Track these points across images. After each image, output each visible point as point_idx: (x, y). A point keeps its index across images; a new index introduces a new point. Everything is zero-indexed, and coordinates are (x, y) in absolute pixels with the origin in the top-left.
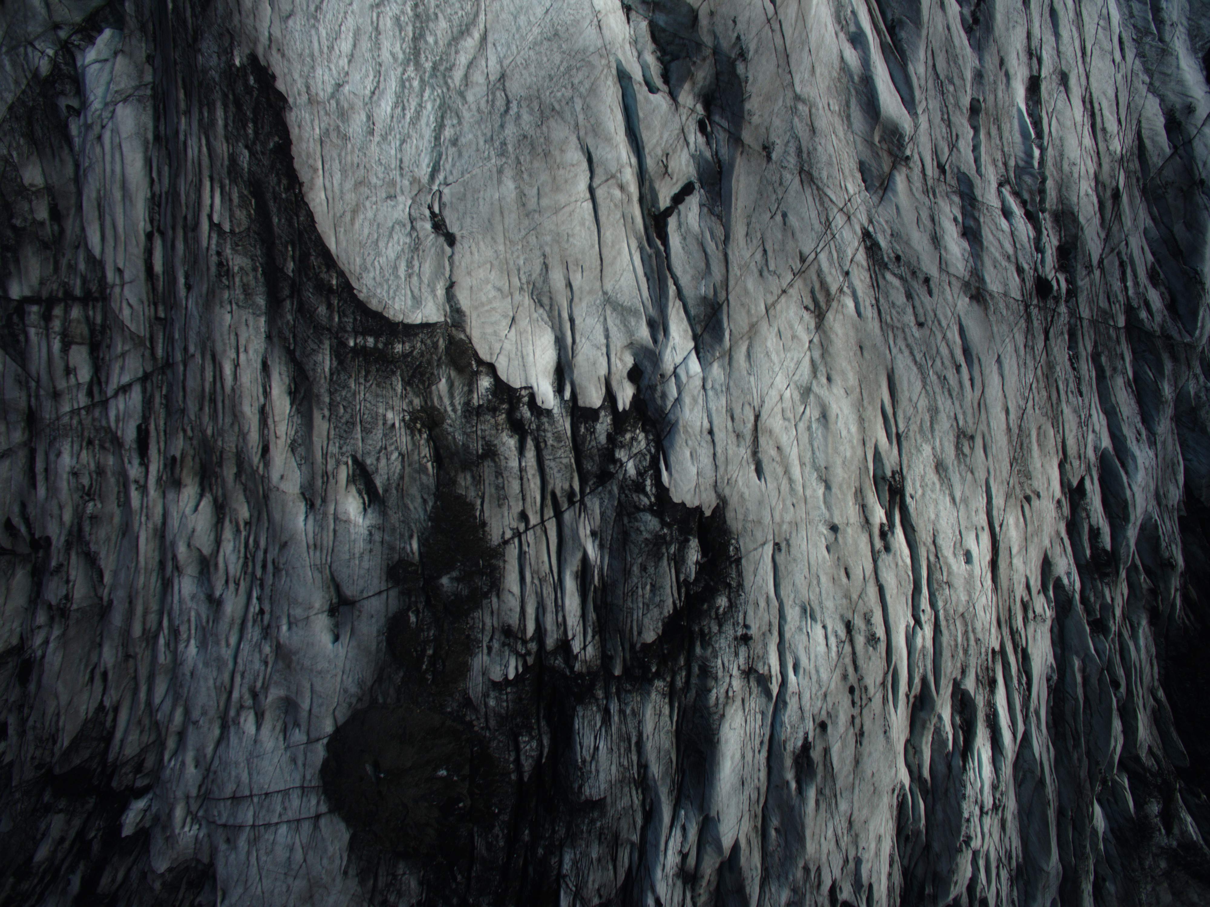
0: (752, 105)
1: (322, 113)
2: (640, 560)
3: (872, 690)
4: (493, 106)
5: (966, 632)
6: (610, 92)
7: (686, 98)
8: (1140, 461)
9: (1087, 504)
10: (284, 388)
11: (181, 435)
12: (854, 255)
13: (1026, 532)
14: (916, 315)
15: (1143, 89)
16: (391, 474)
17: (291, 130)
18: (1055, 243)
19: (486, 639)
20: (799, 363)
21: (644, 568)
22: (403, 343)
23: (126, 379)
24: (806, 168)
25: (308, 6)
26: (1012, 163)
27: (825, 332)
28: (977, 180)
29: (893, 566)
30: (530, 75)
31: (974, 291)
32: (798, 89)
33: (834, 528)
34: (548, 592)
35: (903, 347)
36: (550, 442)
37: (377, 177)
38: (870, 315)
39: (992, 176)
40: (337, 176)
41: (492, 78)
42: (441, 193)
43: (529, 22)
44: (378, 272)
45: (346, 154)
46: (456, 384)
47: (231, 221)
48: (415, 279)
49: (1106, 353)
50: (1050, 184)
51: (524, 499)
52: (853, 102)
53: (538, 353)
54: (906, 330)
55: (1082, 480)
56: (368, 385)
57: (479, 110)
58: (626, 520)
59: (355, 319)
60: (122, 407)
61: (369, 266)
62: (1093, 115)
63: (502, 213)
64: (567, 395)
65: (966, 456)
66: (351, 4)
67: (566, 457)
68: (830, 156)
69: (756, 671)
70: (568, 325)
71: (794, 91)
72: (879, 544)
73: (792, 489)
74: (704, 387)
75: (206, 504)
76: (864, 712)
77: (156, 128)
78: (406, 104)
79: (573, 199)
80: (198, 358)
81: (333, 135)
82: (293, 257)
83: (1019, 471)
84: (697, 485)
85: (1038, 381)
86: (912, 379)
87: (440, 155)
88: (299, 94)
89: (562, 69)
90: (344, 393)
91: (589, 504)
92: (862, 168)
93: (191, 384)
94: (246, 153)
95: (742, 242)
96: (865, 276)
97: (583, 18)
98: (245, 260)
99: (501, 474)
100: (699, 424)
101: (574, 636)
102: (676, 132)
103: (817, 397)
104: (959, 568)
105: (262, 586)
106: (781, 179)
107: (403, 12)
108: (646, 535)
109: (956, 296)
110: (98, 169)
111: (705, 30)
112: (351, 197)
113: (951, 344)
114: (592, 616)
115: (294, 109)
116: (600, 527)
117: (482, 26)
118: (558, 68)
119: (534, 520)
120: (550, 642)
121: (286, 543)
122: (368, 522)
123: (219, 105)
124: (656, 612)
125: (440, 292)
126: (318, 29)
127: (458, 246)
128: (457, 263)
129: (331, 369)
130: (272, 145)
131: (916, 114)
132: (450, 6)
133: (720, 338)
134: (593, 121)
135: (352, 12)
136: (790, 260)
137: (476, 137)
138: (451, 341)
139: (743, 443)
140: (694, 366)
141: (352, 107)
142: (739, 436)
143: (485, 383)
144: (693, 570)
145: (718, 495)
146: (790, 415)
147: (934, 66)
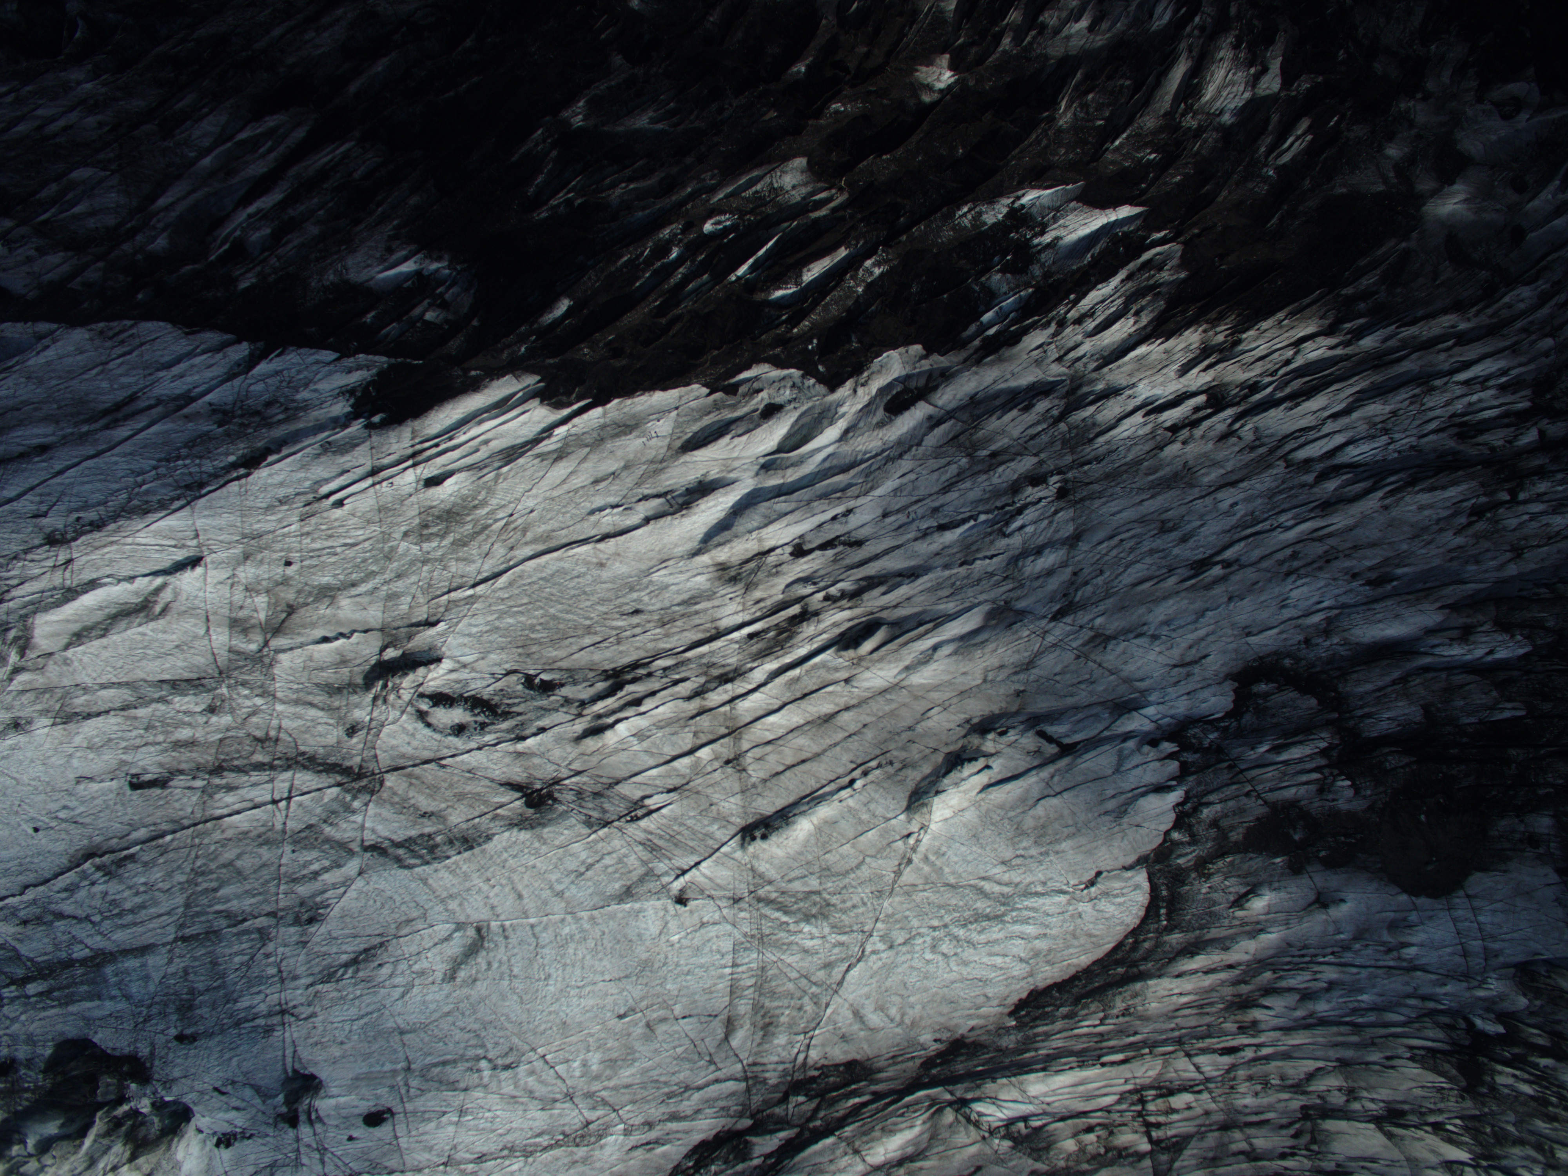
0: (995, 708)
1: (1037, 967)
2: (1269, 719)
3: (1326, 547)
4: (1021, 865)
5: (1280, 492)
6: (998, 795)
7: (989, 746)
8: (1147, 394)
9: (1180, 421)
10: (1191, 961)
12: (1069, 625)
13: (1210, 466)
14: (1097, 576)
15: (921, 449)
16: (1237, 883)
17: (1048, 984)
18: (1030, 490)
19: (1328, 804)
20: (1138, 646)
21: (1273, 716)
22: (1161, 890)
23: (1192, 1068)
24: (1025, 667)
25: (980, 986)
26: (989, 530)
27: (1118, 634)
28: (1009, 554)
29: (1248, 555)
30: (1000, 846)
31: (1075, 541)
32: (979, 681)
33: (1230, 599)
34: (1291, 769)
35: (1117, 581)
36: (1203, 786)
37: (1070, 926)
38: (1103, 607)
39: (1002, 543)
41: (1005, 869)
42: (1073, 886)
43: (970, 853)
44: (1124, 914)
45: (1059, 948)
46: (1179, 853)
47: (1097, 1012)
48: (1124, 891)
49: (1086, 434)
50: (999, 504)
51: (1238, 796)
53: (1153, 806)
54: (1107, 581)
55: (1167, 429)
56: (1188, 908)
57: (1024, 873)
58: (1245, 733)
59: (1151, 923)
61: (1120, 921)
62: (952, 484)
63: (1081, 847)
64: (1175, 782)
65: (1174, 524)
66: (975, 961)
67: (1208, 775)
68: (1013, 652)
69: (1325, 628)
70: (1136, 791)
71: (981, 683)
72: (1235, 567)
73: (1212, 633)
74: (1162, 703)
76: (1340, 550)
77: (1037, 1071)
78: (1027, 917)
79: (1065, 804)
80: (1177, 1020)
81: (1049, 958)
82: (1116, 969)
83: (1175, 482)
84: (1221, 695)
85: (1119, 483)
86: (1135, 571)
87: (1053, 891)
88: (1028, 983)
89: (993, 828)
90: (1194, 922)
91: (1235, 755)
93: (1192, 1022)
94: (1061, 1009)
95: (1077, 698)
96: (1080, 614)
98: (1117, 1000)
99: (1226, 814)
100: (1185, 702)
101: (1317, 747)
103: (1155, 630)
104: (1242, 510)
106: (1035, 681)
107: (975, 930)
108: (1254, 719)
109: (1080, 552)
110: (1067, 1102)
111: (956, 746)
112: (1082, 940)
113: (1109, 549)
114: (1302, 738)
115: (1036, 984)
116: (1249, 747)
117: (977, 881)
118: (993, 830)
119: (1248, 787)
120: (1323, 762)
121: (1286, 944)
122: (1268, 892)
123: (1035, 1031)
124: (1298, 702)
125: (1129, 874)
126: (991, 979)
127: (1103, 868)
128: (1112, 867)
129: (1180, 933)
131: (975, 603)
132: (968, 902)
133: (1132, 699)
135: (980, 960)
136: (1081, 666)
137: (1040, 871)
138: (1157, 861)
139: (1191, 672)
140: (1150, 711)
141: (1032, 950)
142: (1188, 675)
143: (1176, 835)
144: (1271, 685)
145: (1225, 680)
146: (1169, 645)
147: (947, 597)
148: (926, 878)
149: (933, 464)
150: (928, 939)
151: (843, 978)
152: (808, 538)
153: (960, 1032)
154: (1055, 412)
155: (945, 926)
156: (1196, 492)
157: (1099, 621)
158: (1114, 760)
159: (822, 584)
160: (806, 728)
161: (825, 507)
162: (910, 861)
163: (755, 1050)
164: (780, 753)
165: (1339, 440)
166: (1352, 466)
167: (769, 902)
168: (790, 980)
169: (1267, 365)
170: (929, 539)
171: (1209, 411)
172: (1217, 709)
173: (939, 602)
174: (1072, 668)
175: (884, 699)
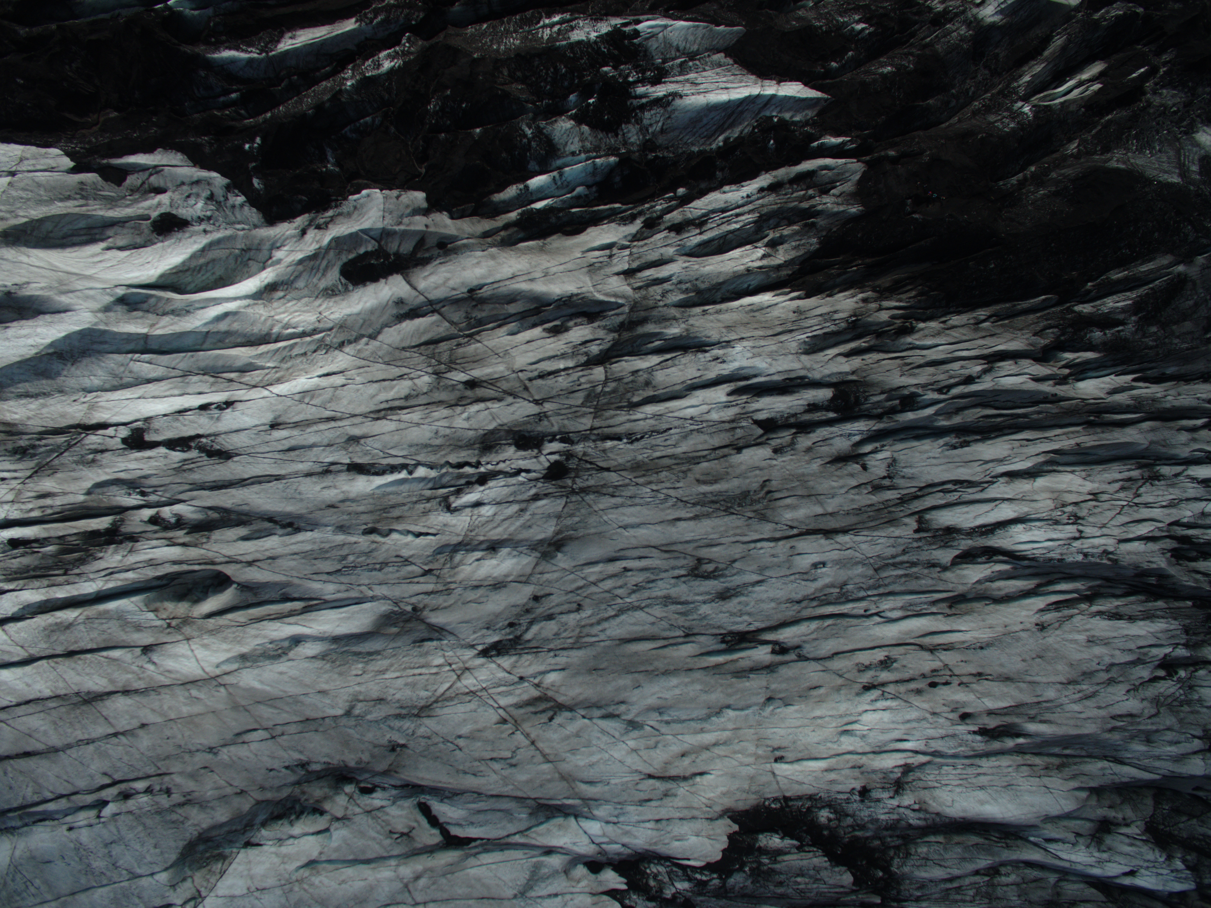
0: (351, 759)
2: (772, 887)
3: (937, 664)
5: (895, 565)
7: (339, 805)
8: (745, 363)
9: (782, 416)
12: (505, 670)
13: (802, 497)
14: (570, 612)
15: (374, 345)
18: (512, 451)
20: (603, 731)
21: (781, 884)
24: (416, 711)
26: (428, 493)
27: (576, 705)
28: (443, 539)
29: (815, 643)
31: (552, 548)
32: (340, 712)
33: (769, 701)
35: (600, 628)
38: (566, 659)
39: (440, 518)
49: (629, 394)
50: (453, 459)
52: (355, 649)
54: (583, 623)
55: (757, 422)
58: (731, 894)
62: (391, 409)
65: (717, 568)
68: (406, 684)
69: (899, 778)
71: (342, 716)
72: (792, 656)
73: (725, 743)
74: (614, 824)
76: (957, 673)
83: (740, 505)
84: (709, 837)
85: (650, 483)
86: (633, 620)
92: (419, 641)
95: (481, 780)
96: (527, 659)
100: (650, 832)
102: (370, 820)
103: (638, 715)
104: (828, 575)
106: (424, 737)
108: (749, 883)
109: (555, 568)
111: (277, 794)
113: (602, 577)
124: (824, 873)
131: (372, 596)
133: (570, 806)
136: (503, 736)
139: (673, 791)
140: (594, 827)
142: (666, 795)
144: (788, 842)
145: (721, 816)
146: (652, 742)
147: (328, 573)
149: (379, 371)
152: (156, 424)
154: (594, 349)
156: (767, 529)
157: (552, 678)
158: (523, 877)
159: (153, 498)
160: (51, 704)
161: (204, 388)
165: (1006, 512)
166: (1012, 556)
169: (940, 375)
170: (329, 480)
171: (831, 415)
172: (695, 856)
173: (315, 577)
174: (488, 734)
175: (187, 694)
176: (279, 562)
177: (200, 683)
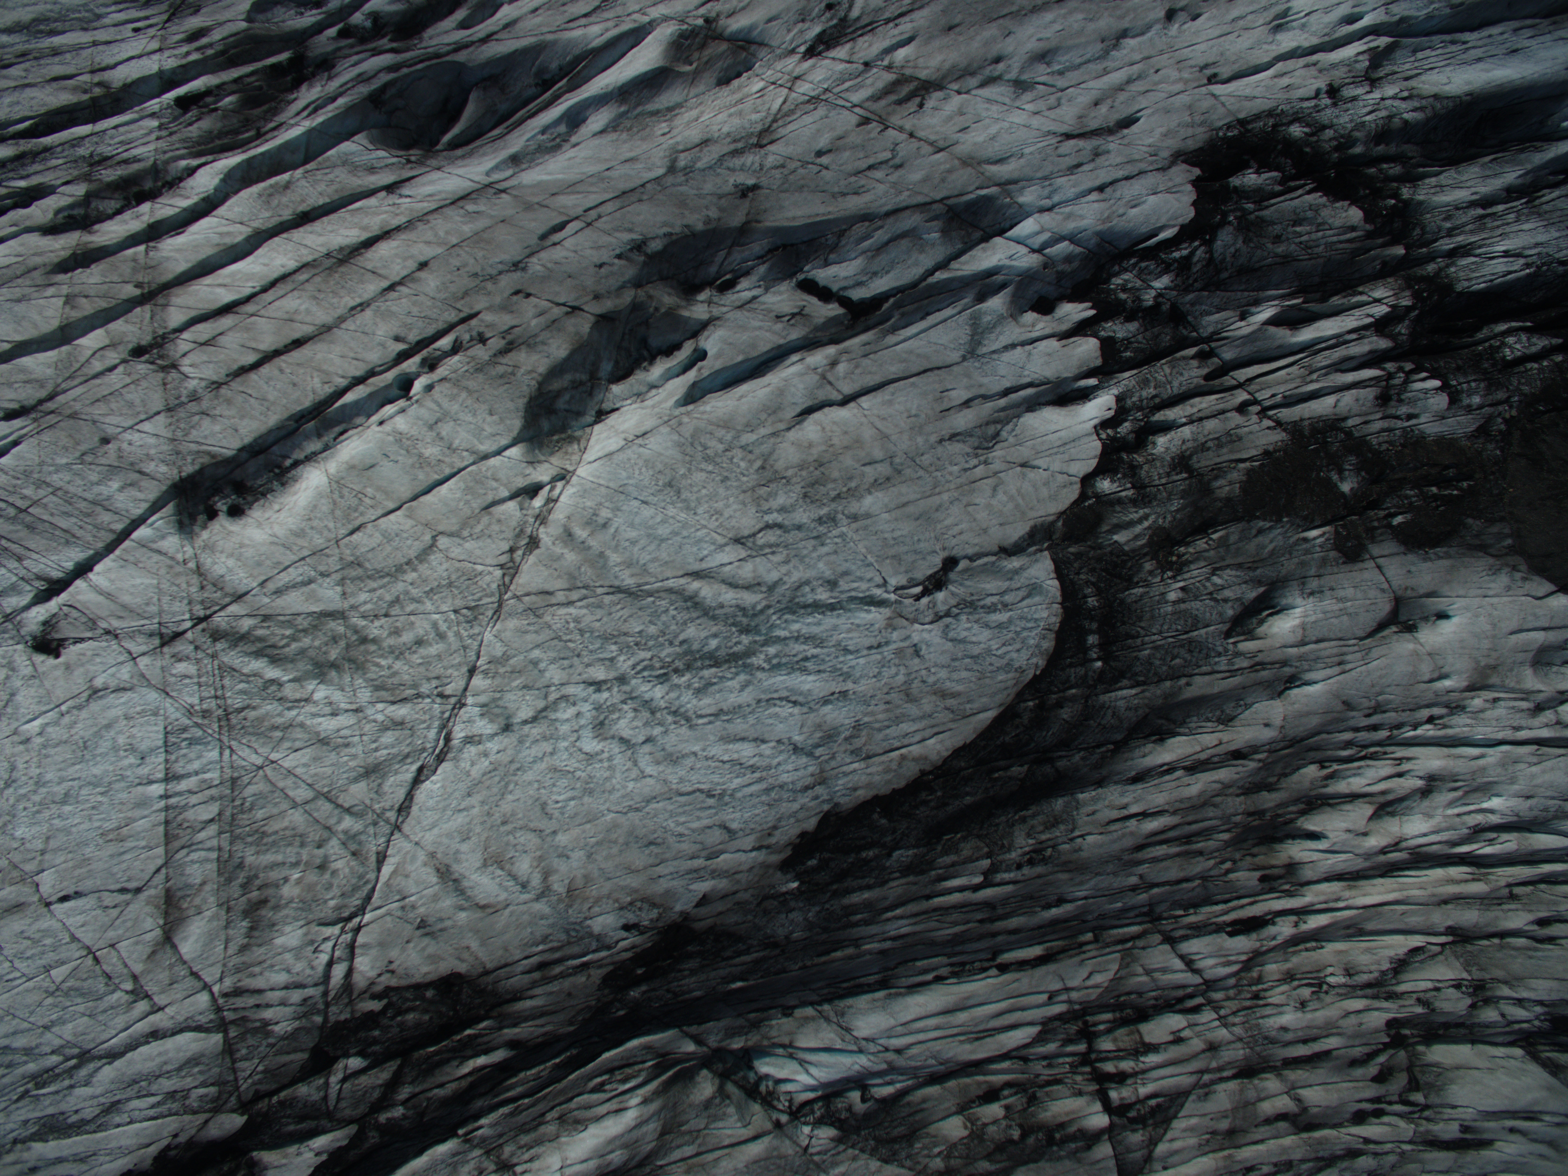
0: (696, 221)
1: (833, 764)
2: (1270, 246)
4: (778, 545)
6: (720, 404)
7: (699, 311)
10: (1159, 748)
11: (1232, 876)
12: (841, 60)
16: (1239, 580)
17: (862, 799)
19: (1399, 424)
20: (989, 101)
21: (1278, 239)
22: (1085, 597)
23: (1178, 964)
24: (754, 140)
25: (710, 807)
27: (944, 77)
30: (727, 506)
32: (661, 171)
33: (1170, 15)
34: (1323, 359)
36: (1152, 391)
37: (897, 674)
38: (909, 26)
40: (905, 727)
41: (743, 554)
42: (897, 589)
43: (663, 522)
44: (1010, 648)
45: (877, 721)
46: (1115, 521)
47: (977, 859)
48: (1008, 598)
51: (1223, 412)
52: (650, 107)
53: (1054, 427)
56: (1142, 632)
57: (786, 562)
58: (1225, 275)
59: (1071, 665)
60: (1210, 962)
61: (1005, 661)
63: (905, 505)
64: (1092, 382)
66: (695, 754)
67: (1162, 370)
68: (730, 116)
69: (1368, 69)
70: (1013, 396)
71: (665, 175)
73: (1139, 77)
74: (1049, 209)
75: (1311, 824)
77: (870, 988)
78: (800, 657)
79: (863, 419)
80: (1143, 869)
81: (858, 743)
82: (1006, 768)
84: (1168, 191)
87: (852, 599)
88: (816, 798)
89: (710, 468)
90: (1158, 662)
91: (1210, 329)
92: (724, 81)
93: (1173, 872)
94: (896, 854)
96: (863, 41)
97: (640, 456)
98: (1016, 833)
99: (1203, 444)
100: (1096, 205)
101: (1368, 316)
103: (1022, 70)
105: (1399, 726)
106: (776, 167)
107: (688, 687)
108: (1240, 244)
111: (618, 301)
112: (928, 704)
114: (1336, 301)
115: (836, 800)
116: (1234, 309)
117: (682, 581)
118: (711, 472)
119: (1242, 396)
120: (1383, 344)
121: (1344, 702)
122: (1299, 601)
123: (846, 901)
124: (1325, 213)
125: (1015, 563)
126: (734, 790)
127: (957, 552)
128: (976, 549)
129: (1132, 687)
130: (883, 821)
131: (650, 23)
132: (668, 627)
133: (988, 200)
134: (763, 416)
135: (704, 750)
136: (872, 136)
137: (820, 558)
138: (1070, 537)
139: (1103, 148)
140: (1026, 227)
141: (819, 726)
142: (1097, 154)
143: (1105, 485)
144: (1268, 177)
145: (1173, 163)
146: (1052, 100)
147: (585, 16)
148: (572, 577)
150: (586, 708)
151: (410, 796)
153: (678, 908)
155: (622, 680)
157: (903, 53)
158: (963, 335)
162: (534, 543)
163: (236, 960)
164: (248, 329)
167: (237, 639)
168: (295, 805)
172: (1163, 221)
173: (571, 25)
174: (855, 138)
175: (462, 212)
176: (520, 25)
177: (474, 196)
